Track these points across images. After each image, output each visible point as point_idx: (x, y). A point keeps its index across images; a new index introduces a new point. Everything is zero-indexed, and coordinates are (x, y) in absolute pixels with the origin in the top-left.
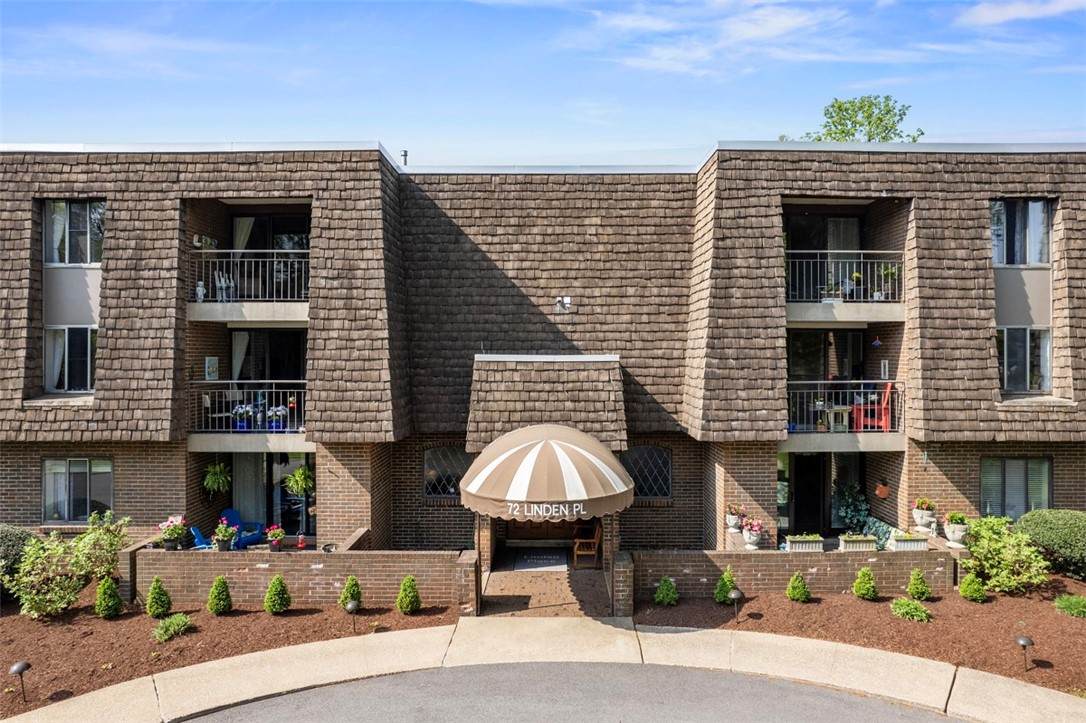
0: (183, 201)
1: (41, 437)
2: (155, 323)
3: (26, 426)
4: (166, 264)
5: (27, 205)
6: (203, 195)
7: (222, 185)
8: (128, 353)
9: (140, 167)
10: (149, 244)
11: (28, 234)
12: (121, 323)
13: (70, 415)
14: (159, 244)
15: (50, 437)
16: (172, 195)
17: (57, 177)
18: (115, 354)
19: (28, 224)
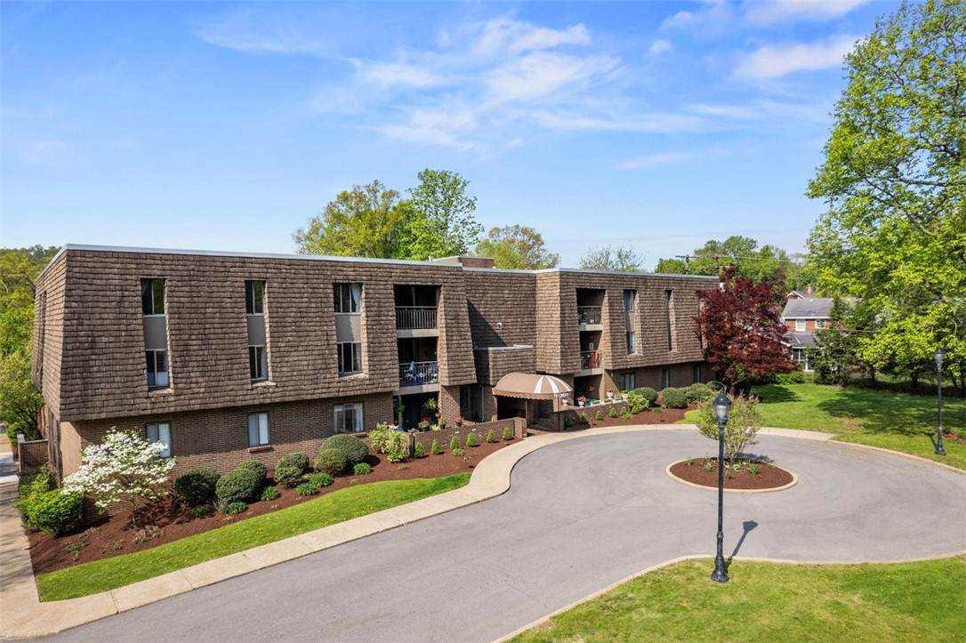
0: (395, 286)
1: (348, 394)
2: (389, 340)
3: (341, 389)
4: (390, 314)
5: (331, 286)
6: (402, 283)
7: (409, 279)
8: (380, 354)
9: (376, 269)
10: (383, 305)
11: (332, 300)
12: (376, 341)
13: (359, 383)
14: (387, 305)
15: (352, 393)
16: (390, 283)
17: (342, 273)
18: (375, 354)
19: (332, 295)
